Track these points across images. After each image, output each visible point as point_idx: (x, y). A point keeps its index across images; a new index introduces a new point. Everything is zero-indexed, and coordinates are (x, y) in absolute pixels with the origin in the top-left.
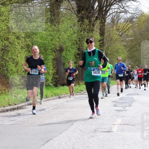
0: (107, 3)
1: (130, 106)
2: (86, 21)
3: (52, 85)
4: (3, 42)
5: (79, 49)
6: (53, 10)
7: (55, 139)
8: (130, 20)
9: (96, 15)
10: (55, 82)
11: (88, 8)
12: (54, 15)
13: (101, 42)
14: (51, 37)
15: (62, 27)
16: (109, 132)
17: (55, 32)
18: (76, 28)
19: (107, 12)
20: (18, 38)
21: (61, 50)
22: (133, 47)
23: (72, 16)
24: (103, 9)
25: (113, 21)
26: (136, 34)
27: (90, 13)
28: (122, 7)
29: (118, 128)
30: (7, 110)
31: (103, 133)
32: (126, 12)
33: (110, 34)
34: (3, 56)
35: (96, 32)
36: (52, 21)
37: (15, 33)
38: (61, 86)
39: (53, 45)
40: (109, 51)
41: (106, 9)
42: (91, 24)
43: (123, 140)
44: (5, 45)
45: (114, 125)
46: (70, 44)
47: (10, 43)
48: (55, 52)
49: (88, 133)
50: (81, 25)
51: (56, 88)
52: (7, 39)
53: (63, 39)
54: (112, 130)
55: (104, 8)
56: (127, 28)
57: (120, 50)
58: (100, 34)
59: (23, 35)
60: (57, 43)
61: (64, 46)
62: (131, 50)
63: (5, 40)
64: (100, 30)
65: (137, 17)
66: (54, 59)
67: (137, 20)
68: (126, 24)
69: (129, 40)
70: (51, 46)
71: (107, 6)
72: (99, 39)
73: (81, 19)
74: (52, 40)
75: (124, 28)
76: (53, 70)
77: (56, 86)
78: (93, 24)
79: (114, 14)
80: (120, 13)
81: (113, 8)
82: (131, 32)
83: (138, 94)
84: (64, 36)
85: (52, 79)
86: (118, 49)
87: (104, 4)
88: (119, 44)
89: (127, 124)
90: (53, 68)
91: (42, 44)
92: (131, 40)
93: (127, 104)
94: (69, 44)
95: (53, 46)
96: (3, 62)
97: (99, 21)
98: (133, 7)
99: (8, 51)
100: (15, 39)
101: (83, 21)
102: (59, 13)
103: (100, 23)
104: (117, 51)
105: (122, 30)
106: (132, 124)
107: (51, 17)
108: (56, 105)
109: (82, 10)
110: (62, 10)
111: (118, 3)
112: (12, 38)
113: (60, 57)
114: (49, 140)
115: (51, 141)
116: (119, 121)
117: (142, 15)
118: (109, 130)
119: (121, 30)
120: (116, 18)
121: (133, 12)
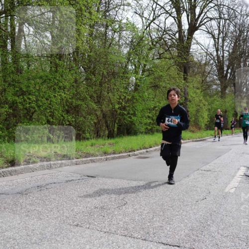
5: (235, 112)
7: (222, 156)
15: (227, 100)
20: (204, 105)
21: (226, 112)
30: (198, 141)
36: (222, 97)
52: (199, 106)
60: (224, 108)
61: (227, 110)
94: (230, 109)
102: (225, 93)
112: (201, 105)
115: (220, 157)
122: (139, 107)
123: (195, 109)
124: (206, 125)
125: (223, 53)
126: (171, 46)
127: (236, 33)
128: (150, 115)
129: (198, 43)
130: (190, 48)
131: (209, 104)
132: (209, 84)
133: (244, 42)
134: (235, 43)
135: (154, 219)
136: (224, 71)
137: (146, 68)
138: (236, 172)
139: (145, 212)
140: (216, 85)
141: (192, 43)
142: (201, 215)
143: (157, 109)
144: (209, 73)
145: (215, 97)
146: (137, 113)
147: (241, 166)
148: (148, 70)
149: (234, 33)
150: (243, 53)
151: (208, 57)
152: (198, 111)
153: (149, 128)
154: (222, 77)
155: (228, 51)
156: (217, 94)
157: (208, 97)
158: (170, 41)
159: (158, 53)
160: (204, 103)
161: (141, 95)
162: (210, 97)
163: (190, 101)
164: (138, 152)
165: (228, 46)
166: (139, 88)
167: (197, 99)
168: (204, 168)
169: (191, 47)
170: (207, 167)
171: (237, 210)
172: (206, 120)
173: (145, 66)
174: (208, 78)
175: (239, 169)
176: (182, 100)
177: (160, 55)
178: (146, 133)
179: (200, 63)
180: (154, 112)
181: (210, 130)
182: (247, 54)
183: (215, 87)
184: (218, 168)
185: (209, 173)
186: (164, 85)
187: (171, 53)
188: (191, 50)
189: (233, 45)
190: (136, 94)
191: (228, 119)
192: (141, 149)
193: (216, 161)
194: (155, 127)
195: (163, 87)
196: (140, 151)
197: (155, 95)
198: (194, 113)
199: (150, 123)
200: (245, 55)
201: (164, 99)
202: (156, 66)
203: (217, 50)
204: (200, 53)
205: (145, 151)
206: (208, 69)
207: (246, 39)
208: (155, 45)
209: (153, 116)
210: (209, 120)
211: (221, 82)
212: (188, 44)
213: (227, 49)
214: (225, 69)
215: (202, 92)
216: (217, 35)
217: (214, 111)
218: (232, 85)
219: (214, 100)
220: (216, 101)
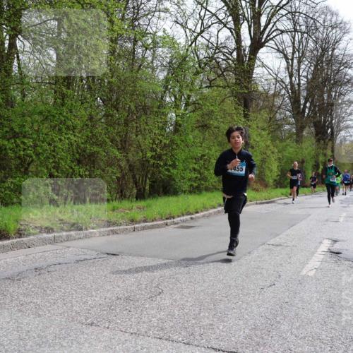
2: (322, 142)
5: (316, 162)
7: (297, 225)
15: (305, 145)
18: (314, 146)
19: (337, 136)
20: (273, 153)
36: (297, 141)
45: (341, 217)
49: (322, 221)
52: (266, 153)
59: (277, 151)
60: (300, 157)
61: (305, 160)
73: (318, 141)
74: (296, 155)
94: (309, 158)
112: (269, 152)
114: (293, 225)
115: (295, 226)
116: (344, 214)
122: (181, 155)
123: (260, 158)
124: (275, 180)
125: (299, 80)
126: (225, 70)
127: (318, 51)
128: (196, 167)
129: (263, 66)
130: (253, 72)
131: (279, 152)
132: (279, 123)
133: (328, 64)
134: (316, 66)
135: (201, 315)
136: (300, 104)
137: (191, 101)
138: (317, 248)
139: (189, 304)
140: (289, 124)
141: (256, 66)
142: (267, 308)
143: (206, 157)
144: (279, 108)
145: (288, 141)
146: (177, 164)
147: (324, 239)
148: (194, 103)
149: (315, 52)
150: (327, 79)
151: (278, 85)
152: (263, 161)
153: (195, 185)
154: (297, 114)
155: (306, 77)
156: (291, 137)
157: (277, 142)
158: (225, 62)
159: (208, 79)
160: (273, 150)
161: (183, 138)
162: (281, 141)
163: (253, 148)
164: (179, 219)
165: (306, 70)
166: (180, 129)
167: (262, 144)
168: (272, 242)
169: (255, 71)
170: (277, 240)
171: (318, 300)
172: (276, 174)
173: (189, 97)
174: (278, 114)
175: (321, 243)
177: (210, 82)
178: (190, 192)
179: (267, 93)
180: (202, 162)
181: (281, 187)
182: (332, 82)
183: (287, 127)
184: (291, 242)
185: (279, 248)
186: (216, 124)
187: (225, 79)
188: (254, 76)
189: (312, 68)
190: (176, 137)
191: (307, 172)
192: (183, 215)
193: (288, 232)
194: (203, 184)
195: (215, 127)
196: (182, 218)
197: (204, 139)
198: (259, 163)
199: (196, 178)
200: (330, 82)
201: (216, 144)
202: (204, 98)
203: (291, 76)
204: (266, 80)
205: (188, 217)
206: (278, 101)
207: (331, 60)
208: (203, 68)
209: (201, 168)
210: (280, 173)
211: (297, 121)
212: (250, 66)
213: (305, 74)
214: (302, 101)
215: (269, 134)
216: (291, 54)
217: (286, 162)
218: (312, 124)
219: (287, 145)
220: (288, 147)
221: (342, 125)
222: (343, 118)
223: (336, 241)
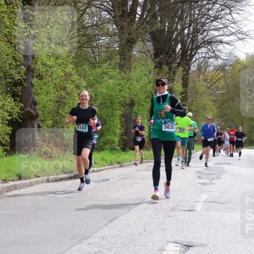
0: (192, 45)
1: (218, 178)
2: (166, 68)
3: (119, 148)
4: (59, 92)
6: (124, 52)
7: (122, 218)
8: (222, 68)
9: (178, 61)
10: (123, 145)
11: (169, 51)
12: (124, 59)
13: (184, 95)
14: (120, 87)
15: (134, 74)
16: (191, 211)
17: (125, 81)
18: (151, 76)
19: (192, 56)
20: (77, 87)
21: (132, 104)
22: (224, 103)
23: (147, 61)
24: (187, 53)
25: (199, 68)
26: (229, 86)
27: (170, 57)
28: (212, 51)
29: (203, 206)
30: (61, 179)
31: (183, 212)
32: (216, 57)
33: (195, 86)
34: (58, 110)
35: (178, 82)
36: (121, 67)
37: (74, 81)
38: (131, 150)
39: (122, 97)
40: (193, 107)
41: (191, 53)
42: (171, 71)
43: (209, 222)
44: (61, 96)
45: (197, 202)
46: (144, 96)
47: (67, 93)
48: (123, 107)
49: (164, 211)
50: (158, 73)
51: (124, 153)
52: (64, 88)
53: (134, 90)
54: (195, 209)
55: (189, 52)
56: (217, 78)
57: (208, 106)
58: (183, 84)
59: (84, 84)
60: (127, 95)
61: (136, 99)
62: (222, 107)
63: (61, 90)
64: (183, 79)
65: (230, 65)
66: (122, 116)
67: (231, 68)
68: (217, 74)
69: (219, 93)
70: (119, 99)
71: (192, 49)
72: (181, 91)
73: (159, 66)
74: (121, 90)
75: (214, 78)
76: (120, 129)
77: (124, 150)
78: (174, 72)
79: (201, 60)
80: (209, 58)
81: (200, 52)
82: (222, 83)
83: (229, 164)
84: (137, 87)
85: (119, 141)
86: (205, 105)
87: (189, 46)
88: (205, 99)
89: (214, 202)
90: (120, 127)
91: (108, 95)
92: (222, 94)
93: (215, 176)
94: (142, 96)
95: (122, 99)
96: (58, 118)
97: (181, 69)
98: (226, 51)
99: (65, 104)
100: (73, 88)
101: (161, 68)
102: (130, 57)
103: (183, 71)
104: (204, 108)
105: (211, 81)
106: (221, 202)
107: (121, 61)
108: (123, 175)
109: (161, 54)
110: (135, 53)
111: (206, 46)
112: (70, 87)
113: (130, 113)
114: (114, 219)
115: (116, 221)
116: (204, 197)
117: (237, 61)
118: (191, 209)
119: (209, 81)
120: (204, 65)
121: (225, 58)
123: (53, 96)
132: (89, 32)
140: (107, 35)
145: (105, 65)
147: (167, 243)
154: (122, 16)
156: (110, 58)
157: (86, 67)
162: (93, 65)
163: (40, 77)
167: (59, 71)
174: (86, 17)
175: (162, 250)
176: (19, 73)
183: (103, 40)
198: (51, 106)
211: (121, 28)
217: (100, 104)
218: (148, 36)
219: (103, 73)
220: (106, 77)
221: (200, 37)
222: (204, 25)
223: (189, 246)
